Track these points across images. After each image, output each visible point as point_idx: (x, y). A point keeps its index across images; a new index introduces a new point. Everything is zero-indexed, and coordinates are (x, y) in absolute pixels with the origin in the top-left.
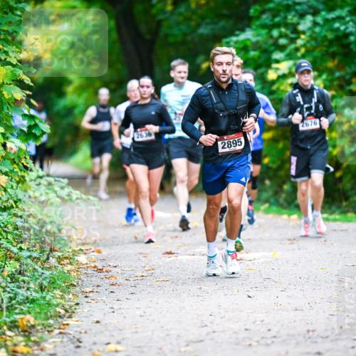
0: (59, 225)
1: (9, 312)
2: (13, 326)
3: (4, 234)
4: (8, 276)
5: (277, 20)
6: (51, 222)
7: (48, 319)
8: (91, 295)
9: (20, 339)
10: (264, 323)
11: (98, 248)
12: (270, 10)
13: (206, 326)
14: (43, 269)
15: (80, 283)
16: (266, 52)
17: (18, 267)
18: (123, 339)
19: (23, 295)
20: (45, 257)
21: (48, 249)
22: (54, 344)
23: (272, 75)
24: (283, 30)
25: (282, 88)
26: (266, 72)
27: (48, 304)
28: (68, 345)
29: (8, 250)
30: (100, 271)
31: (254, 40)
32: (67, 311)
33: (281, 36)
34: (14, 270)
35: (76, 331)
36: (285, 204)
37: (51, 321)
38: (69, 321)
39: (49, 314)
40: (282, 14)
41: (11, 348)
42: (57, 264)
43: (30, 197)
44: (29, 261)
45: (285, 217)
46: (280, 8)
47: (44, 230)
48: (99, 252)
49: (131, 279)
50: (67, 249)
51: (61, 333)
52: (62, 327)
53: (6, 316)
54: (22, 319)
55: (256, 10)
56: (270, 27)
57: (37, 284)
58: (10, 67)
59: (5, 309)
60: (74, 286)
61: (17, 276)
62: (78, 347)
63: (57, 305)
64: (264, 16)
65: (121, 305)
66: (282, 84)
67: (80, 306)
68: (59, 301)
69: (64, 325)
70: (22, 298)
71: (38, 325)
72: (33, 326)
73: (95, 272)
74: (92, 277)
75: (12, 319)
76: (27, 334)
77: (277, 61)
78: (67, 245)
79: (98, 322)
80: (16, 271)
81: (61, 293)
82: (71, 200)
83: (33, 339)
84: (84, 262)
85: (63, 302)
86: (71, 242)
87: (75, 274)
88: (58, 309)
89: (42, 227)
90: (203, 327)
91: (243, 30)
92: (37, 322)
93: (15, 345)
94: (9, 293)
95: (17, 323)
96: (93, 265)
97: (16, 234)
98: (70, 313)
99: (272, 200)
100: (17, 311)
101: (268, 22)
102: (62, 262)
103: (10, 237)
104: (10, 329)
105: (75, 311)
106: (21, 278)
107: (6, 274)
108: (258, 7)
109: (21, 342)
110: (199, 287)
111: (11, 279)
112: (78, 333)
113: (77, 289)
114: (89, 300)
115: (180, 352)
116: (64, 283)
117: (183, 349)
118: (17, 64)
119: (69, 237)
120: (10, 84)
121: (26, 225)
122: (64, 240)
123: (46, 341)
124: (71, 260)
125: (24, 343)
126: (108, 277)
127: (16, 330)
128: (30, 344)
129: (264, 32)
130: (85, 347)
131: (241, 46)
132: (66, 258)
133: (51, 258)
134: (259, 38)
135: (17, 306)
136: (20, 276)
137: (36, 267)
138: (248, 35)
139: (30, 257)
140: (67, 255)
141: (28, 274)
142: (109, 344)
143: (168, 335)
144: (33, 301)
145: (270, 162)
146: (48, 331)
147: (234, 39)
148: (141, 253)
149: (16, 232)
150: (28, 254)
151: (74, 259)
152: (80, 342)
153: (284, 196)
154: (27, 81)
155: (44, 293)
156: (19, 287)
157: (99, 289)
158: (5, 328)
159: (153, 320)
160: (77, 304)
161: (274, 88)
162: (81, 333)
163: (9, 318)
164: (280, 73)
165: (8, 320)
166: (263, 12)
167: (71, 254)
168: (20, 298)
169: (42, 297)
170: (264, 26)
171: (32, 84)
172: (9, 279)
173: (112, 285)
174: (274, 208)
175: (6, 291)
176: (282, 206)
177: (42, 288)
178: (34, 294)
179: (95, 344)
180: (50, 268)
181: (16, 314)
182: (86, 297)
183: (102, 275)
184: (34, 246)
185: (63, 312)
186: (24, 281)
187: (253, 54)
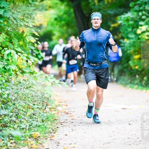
0: (50, 95)
1: (29, 131)
2: (31, 136)
3: (27, 98)
4: (29, 116)
5: (141, 8)
6: (47, 93)
7: (46, 134)
8: (63, 123)
9: (34, 142)
10: (136, 135)
11: (66, 104)
12: (138, 4)
13: (111, 136)
14: (43, 113)
15: (59, 119)
16: (136, 22)
17: (33, 112)
18: (77, 142)
19: (35, 124)
20: (44, 108)
21: (45, 104)
22: (48, 144)
23: (139, 32)
24: (144, 12)
25: (143, 37)
26: (137, 30)
27: (45, 127)
28: (54, 145)
29: (29, 105)
30: (67, 113)
31: (131, 16)
32: (53, 130)
33: (143, 15)
34: (31, 113)
35: (57, 139)
36: (145, 85)
37: (47, 135)
38: (54, 135)
39: (46, 132)
40: (143, 6)
41: (30, 146)
42: (49, 111)
43: (38, 83)
44: (38, 109)
45: (145, 91)
46: (142, 3)
47: (44, 97)
48: (67, 105)
49: (80, 117)
50: (53, 104)
51: (51, 140)
52: (51, 137)
53: (28, 133)
54: (34, 134)
55: (132, 4)
56: (138, 11)
57: (41, 119)
58: (29, 28)
59: (27, 130)
60: (56, 120)
61: (32, 116)
62: (58, 145)
63: (49, 128)
64: (136, 7)
65: (76, 128)
66: (143, 35)
67: (59, 128)
68: (50, 126)
69: (52, 136)
70: (35, 125)
71: (41, 136)
72: (39, 137)
73: (65, 114)
74: (64, 116)
75: (30, 134)
76: (37, 140)
77: (141, 26)
78: (53, 103)
79: (66, 135)
80: (32, 114)
81: (51, 123)
82: (55, 84)
83: (39, 142)
84: (60, 110)
85: (51, 126)
86: (55, 101)
87: (57, 115)
88: (50, 130)
89: (43, 95)
90: (110, 137)
91: (127, 13)
92: (41, 135)
93: (32, 145)
94: (29, 123)
95: (32, 136)
96: (64, 111)
97: (32, 98)
98: (54, 131)
99: (139, 84)
100: (33, 130)
101: (137, 9)
102: (51, 110)
103: (29, 99)
104: (29, 138)
105: (57, 130)
106: (34, 117)
107: (28, 115)
108: (133, 3)
109: (34, 143)
110: (108, 120)
111: (30, 117)
112: (58, 140)
113: (58, 121)
114: (62, 126)
115: (101, 147)
116: (52, 119)
117: (102, 146)
118: (32, 27)
119: (54, 99)
120: (29, 35)
121: (36, 94)
122: (52, 101)
123: (44, 143)
124: (55, 109)
125: (35, 144)
126: (70, 116)
127: (32, 138)
128: (38, 144)
129: (136, 13)
130: (61, 145)
131: (126, 19)
132: (53, 108)
133: (46, 108)
134: (134, 16)
135: (32, 128)
136: (33, 116)
137: (40, 112)
138: (129, 15)
139: (38, 108)
140: (53, 107)
141: (37, 115)
142: (71, 144)
143: (95, 140)
144: (39, 126)
145: (138, 68)
146: (46, 139)
147: (123, 16)
148: (84, 106)
149: (32, 97)
150: (37, 106)
151: (56, 109)
152: (59, 143)
153: (144, 82)
154: (37, 34)
155: (44, 123)
156: (33, 121)
157: (67, 121)
158: (28, 137)
159: (89, 134)
160: (58, 127)
161: (140, 37)
162: (59, 140)
163: (29, 133)
164: (142, 31)
165: (29, 134)
166: (135, 5)
167: (55, 107)
168: (34, 125)
169: (43, 125)
170: (136, 11)
171: (38, 35)
172: (29, 117)
173: (72, 119)
174: (140, 87)
175: (28, 122)
176: (143, 86)
177: (43, 121)
178: (40, 123)
179: (65, 144)
180: (46, 112)
181: (32, 131)
182: (61, 124)
183: (68, 115)
184: (40, 104)
185: (52, 131)
186: (35, 118)
187: (131, 22)
